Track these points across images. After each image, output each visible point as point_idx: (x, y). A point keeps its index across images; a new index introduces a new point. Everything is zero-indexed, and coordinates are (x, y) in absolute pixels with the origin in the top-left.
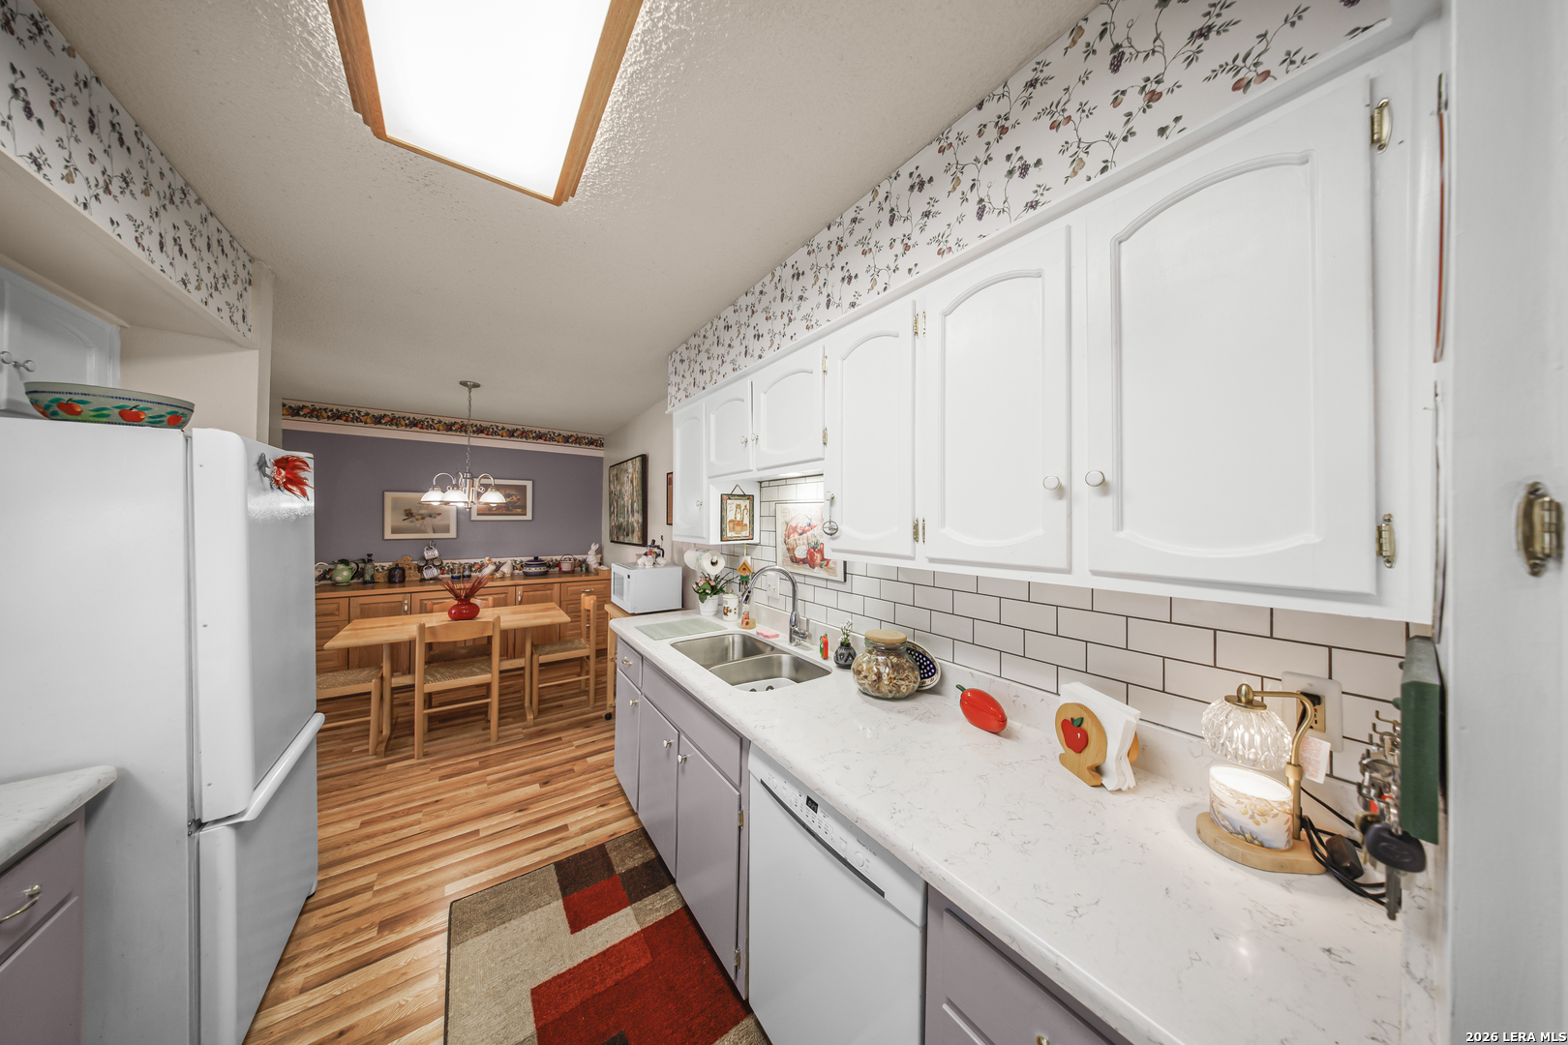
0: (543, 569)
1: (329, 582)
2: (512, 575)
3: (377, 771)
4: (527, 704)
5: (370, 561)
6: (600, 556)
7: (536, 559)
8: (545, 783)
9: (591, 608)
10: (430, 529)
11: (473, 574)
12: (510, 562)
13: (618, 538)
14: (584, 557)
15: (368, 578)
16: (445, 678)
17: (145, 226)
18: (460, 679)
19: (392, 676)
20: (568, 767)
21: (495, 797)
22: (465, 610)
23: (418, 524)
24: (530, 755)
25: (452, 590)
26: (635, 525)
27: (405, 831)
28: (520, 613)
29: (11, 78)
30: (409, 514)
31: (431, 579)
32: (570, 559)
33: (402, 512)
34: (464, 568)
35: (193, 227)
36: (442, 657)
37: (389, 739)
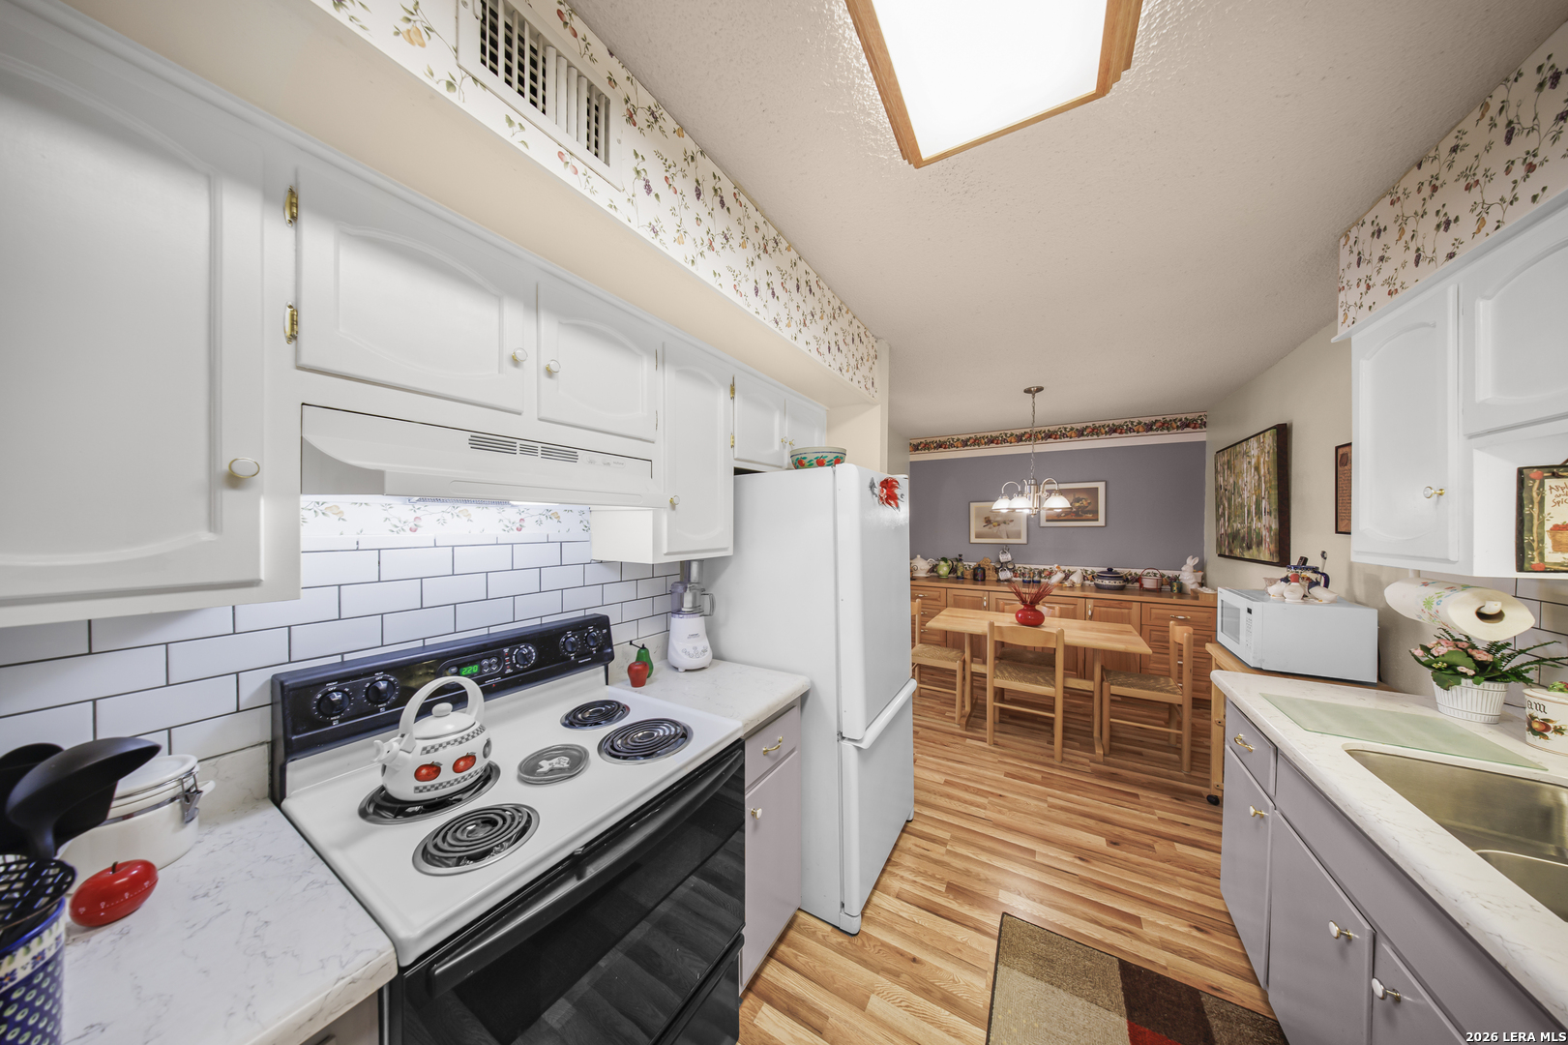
0: (1118, 583)
1: (935, 574)
2: (1083, 585)
3: (959, 740)
4: (1096, 734)
5: (961, 560)
6: (1200, 574)
7: (1110, 570)
8: (1114, 843)
9: (1184, 642)
10: (1004, 535)
11: (1043, 580)
12: (1079, 572)
13: (1231, 551)
14: (1176, 573)
15: (959, 574)
16: (1011, 677)
17: (743, 275)
18: (1024, 684)
19: (972, 661)
20: (1146, 839)
21: (1055, 825)
22: (1031, 617)
23: (995, 530)
24: (1096, 797)
25: (1018, 594)
26: (1264, 532)
27: (974, 808)
28: (1092, 630)
29: (634, 162)
30: (988, 521)
31: (1006, 581)
32: (1155, 575)
33: (983, 520)
34: (1034, 573)
35: (784, 272)
36: (1010, 657)
37: (970, 716)
